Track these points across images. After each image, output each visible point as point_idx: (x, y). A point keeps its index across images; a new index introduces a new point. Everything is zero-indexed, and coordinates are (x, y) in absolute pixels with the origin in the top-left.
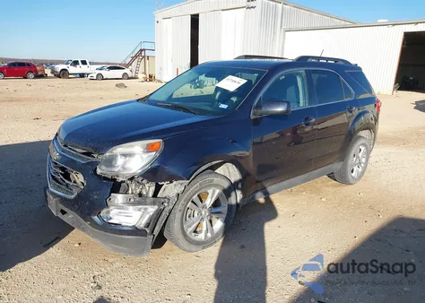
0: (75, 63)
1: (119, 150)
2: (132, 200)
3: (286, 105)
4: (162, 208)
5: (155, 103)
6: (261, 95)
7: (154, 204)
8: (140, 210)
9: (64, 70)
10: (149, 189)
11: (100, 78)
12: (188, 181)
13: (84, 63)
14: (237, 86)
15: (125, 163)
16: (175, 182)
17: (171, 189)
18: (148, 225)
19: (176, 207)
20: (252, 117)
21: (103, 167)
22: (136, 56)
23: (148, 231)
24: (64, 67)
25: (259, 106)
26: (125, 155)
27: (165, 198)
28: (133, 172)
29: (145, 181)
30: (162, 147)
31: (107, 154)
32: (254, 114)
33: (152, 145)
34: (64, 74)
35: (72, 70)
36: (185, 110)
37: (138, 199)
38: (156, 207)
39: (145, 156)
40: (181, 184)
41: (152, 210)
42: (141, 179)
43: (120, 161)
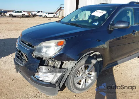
0: (39, 12)
1: (44, 44)
2: (49, 70)
3: (128, 23)
4: (64, 74)
5: (63, 23)
6: (114, 19)
7: (60, 72)
8: (53, 74)
9: (35, 14)
10: (58, 64)
11: (46, 17)
12: (77, 61)
13: (42, 12)
14: (102, 14)
15: (46, 51)
16: (71, 61)
17: (68, 65)
18: (57, 82)
19: (71, 74)
20: (109, 29)
21: (36, 52)
22: (59, 10)
23: (57, 85)
24: (35, 13)
25: (113, 24)
26: (47, 47)
27: (66, 69)
28: (50, 56)
29: (56, 61)
30: (64, 44)
31: (38, 46)
32: (110, 28)
33: (60, 42)
34: (35, 15)
35: (37, 14)
36: (77, 25)
37: (52, 69)
38: (61, 73)
39: (56, 48)
40: (74, 62)
41: (59, 75)
42: (54, 59)
43: (44, 50)
